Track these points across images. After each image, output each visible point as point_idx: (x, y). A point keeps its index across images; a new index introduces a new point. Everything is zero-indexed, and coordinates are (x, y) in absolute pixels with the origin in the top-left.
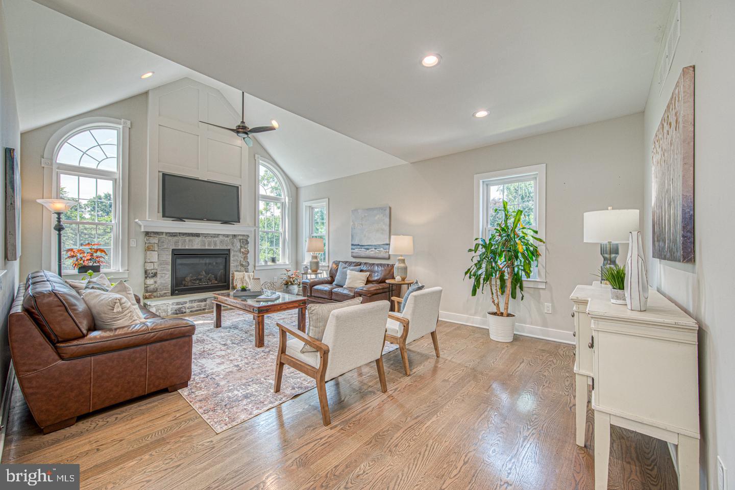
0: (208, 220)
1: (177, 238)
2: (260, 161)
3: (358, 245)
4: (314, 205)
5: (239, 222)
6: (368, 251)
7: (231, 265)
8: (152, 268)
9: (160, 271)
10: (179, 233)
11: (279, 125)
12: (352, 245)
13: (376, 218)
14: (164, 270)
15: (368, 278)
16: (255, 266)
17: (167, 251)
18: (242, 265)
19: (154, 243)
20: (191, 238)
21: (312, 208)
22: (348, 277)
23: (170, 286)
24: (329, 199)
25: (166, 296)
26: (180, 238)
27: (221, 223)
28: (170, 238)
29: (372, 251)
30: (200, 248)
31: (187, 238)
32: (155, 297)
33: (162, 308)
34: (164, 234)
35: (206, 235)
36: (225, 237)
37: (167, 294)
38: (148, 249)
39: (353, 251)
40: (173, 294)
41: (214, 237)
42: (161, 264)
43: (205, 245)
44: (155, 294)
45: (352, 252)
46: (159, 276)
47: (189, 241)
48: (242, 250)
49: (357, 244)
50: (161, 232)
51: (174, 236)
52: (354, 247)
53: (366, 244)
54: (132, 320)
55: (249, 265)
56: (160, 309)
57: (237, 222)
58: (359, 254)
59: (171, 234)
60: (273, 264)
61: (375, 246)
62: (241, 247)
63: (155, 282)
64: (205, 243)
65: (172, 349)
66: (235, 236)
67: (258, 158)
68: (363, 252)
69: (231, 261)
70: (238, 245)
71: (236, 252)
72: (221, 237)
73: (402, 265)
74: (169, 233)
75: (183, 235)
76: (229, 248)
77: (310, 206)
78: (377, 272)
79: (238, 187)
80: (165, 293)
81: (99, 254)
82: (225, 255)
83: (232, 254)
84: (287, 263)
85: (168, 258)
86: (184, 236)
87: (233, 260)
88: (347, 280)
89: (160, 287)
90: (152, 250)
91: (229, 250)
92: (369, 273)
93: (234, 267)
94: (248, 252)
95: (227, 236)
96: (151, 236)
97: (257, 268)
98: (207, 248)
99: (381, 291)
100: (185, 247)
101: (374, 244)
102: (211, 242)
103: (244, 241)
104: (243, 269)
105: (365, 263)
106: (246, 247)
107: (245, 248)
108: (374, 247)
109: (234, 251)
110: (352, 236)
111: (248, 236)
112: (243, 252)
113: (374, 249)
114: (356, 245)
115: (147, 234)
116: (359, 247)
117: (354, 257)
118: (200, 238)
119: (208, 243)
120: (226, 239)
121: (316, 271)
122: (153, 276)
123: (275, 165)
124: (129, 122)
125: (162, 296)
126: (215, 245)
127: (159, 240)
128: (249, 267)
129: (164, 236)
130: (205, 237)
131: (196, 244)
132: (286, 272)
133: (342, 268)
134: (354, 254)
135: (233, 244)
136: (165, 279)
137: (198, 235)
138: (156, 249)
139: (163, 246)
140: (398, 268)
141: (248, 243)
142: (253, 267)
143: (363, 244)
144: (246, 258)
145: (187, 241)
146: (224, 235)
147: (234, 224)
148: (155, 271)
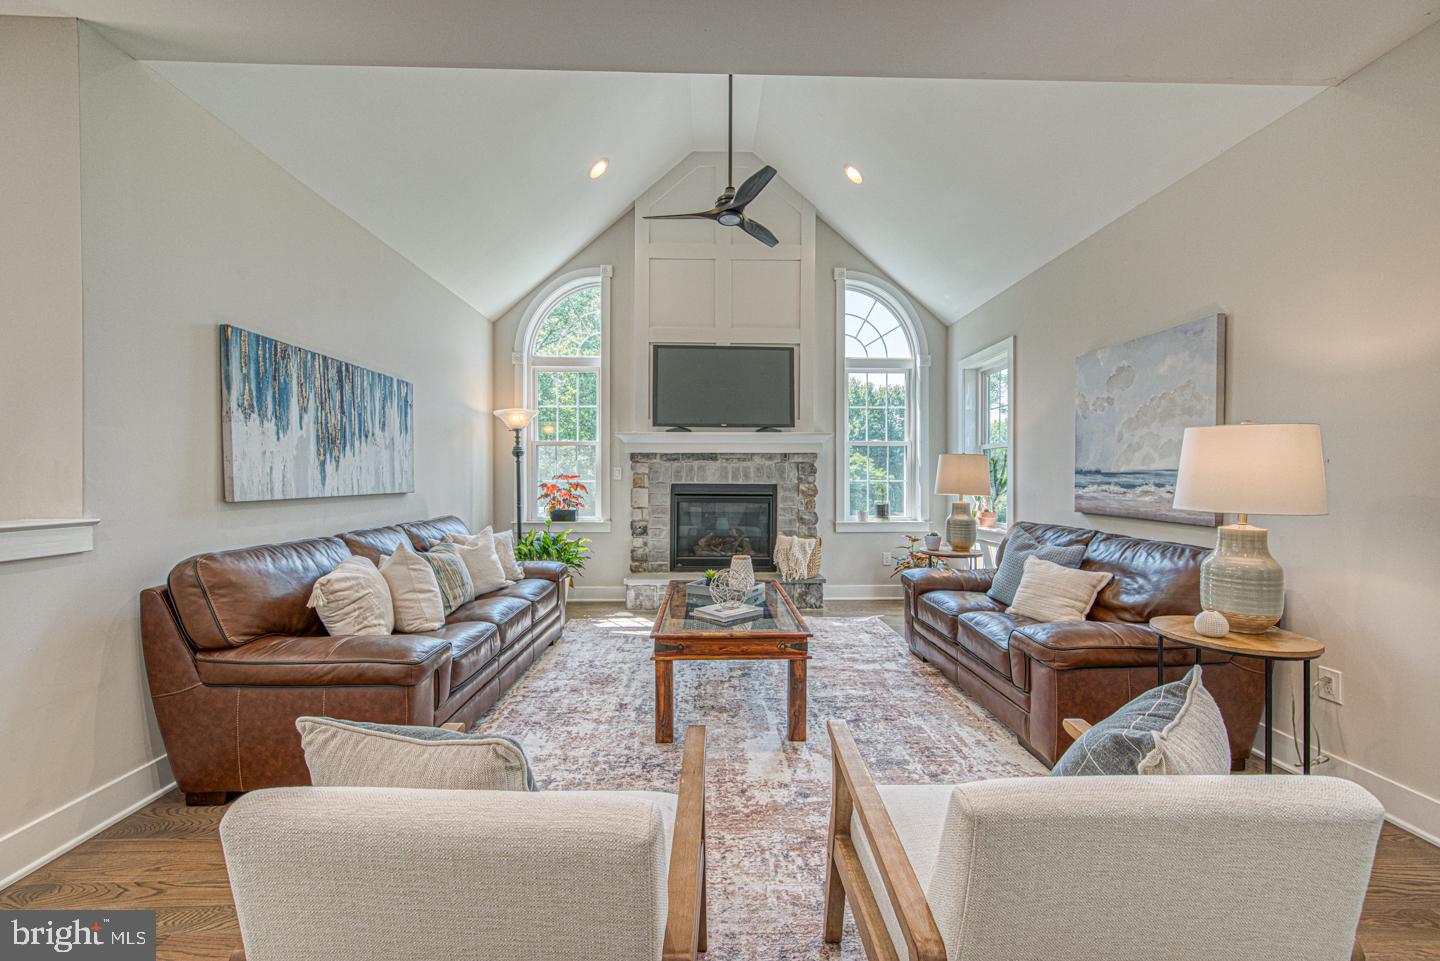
0: (729, 426)
1: (679, 464)
2: (847, 282)
3: (1098, 472)
4: (986, 364)
5: (794, 426)
6: (1130, 495)
7: (779, 518)
8: (640, 517)
9: (652, 525)
10: (683, 454)
11: (862, 176)
12: (1079, 472)
13: (1163, 369)
14: (658, 522)
15: (1100, 593)
16: (834, 524)
17: (663, 487)
18: (801, 520)
19: (644, 474)
20: (703, 463)
21: (985, 374)
22: (1024, 580)
23: (669, 552)
24: (1015, 338)
25: (661, 571)
26: (684, 463)
27: (758, 431)
28: (668, 464)
29: (1146, 493)
30: (718, 483)
31: (696, 464)
32: (645, 570)
33: (644, 594)
34: (658, 457)
35: (728, 457)
36: (766, 459)
37: (664, 568)
38: (637, 484)
39: (1081, 492)
40: (673, 568)
41: (744, 460)
42: (653, 512)
43: (726, 478)
44: (644, 565)
45: (1078, 497)
46: (650, 532)
47: (699, 469)
48: (802, 487)
49: (1093, 469)
50: (652, 454)
51: (674, 460)
52: (1083, 479)
53: (1122, 470)
54: (361, 626)
55: (817, 520)
56: (642, 595)
57: (787, 426)
58: (1101, 504)
59: (669, 457)
60: (879, 520)
61: (1158, 474)
62: (800, 479)
63: (645, 544)
64: (727, 473)
65: (367, 708)
66: (785, 456)
67: (842, 274)
68: (1112, 497)
69: (779, 511)
70: (792, 475)
71: (790, 490)
72: (757, 460)
73: (1250, 562)
74: (666, 455)
75: (689, 458)
76: (773, 482)
77: (977, 370)
78: (1144, 576)
79: (792, 349)
80: (661, 566)
81: (579, 492)
82: (767, 496)
83: (780, 494)
84: (920, 520)
85: (666, 501)
86: (691, 460)
87: (784, 509)
88: (1020, 589)
89: (653, 553)
90: (640, 487)
91: (775, 487)
92: (1110, 575)
93: (786, 523)
94: (815, 492)
95: (770, 457)
96: (638, 462)
97: (838, 529)
98: (730, 482)
99: (1129, 657)
100: (692, 479)
101: (1153, 467)
102: (738, 469)
103: (807, 466)
104: (804, 529)
105: (1109, 538)
106: (810, 479)
107: (809, 483)
108: (1153, 480)
109: (785, 489)
110: (1078, 443)
111: (815, 455)
112: (803, 492)
113: (1153, 488)
114: (1089, 472)
115: (633, 456)
116: (1099, 478)
117: (1088, 513)
118: (718, 464)
119: (733, 472)
120: (768, 463)
121: (966, 549)
122: (642, 534)
123: (888, 285)
124: (610, 268)
125: (656, 570)
126: (746, 476)
127: (650, 469)
128: (817, 526)
129: (658, 460)
130: (727, 460)
131: (712, 476)
132: (909, 543)
133: (1015, 545)
134: (1084, 504)
135: (781, 473)
136: (661, 539)
137: (713, 457)
138: (646, 485)
139: (658, 478)
140: (1221, 574)
141: (813, 471)
142: (830, 524)
143: (1113, 470)
144: (810, 505)
145: (696, 468)
146: (763, 455)
147: (780, 431)
148: (644, 524)
